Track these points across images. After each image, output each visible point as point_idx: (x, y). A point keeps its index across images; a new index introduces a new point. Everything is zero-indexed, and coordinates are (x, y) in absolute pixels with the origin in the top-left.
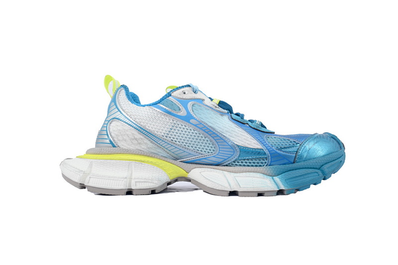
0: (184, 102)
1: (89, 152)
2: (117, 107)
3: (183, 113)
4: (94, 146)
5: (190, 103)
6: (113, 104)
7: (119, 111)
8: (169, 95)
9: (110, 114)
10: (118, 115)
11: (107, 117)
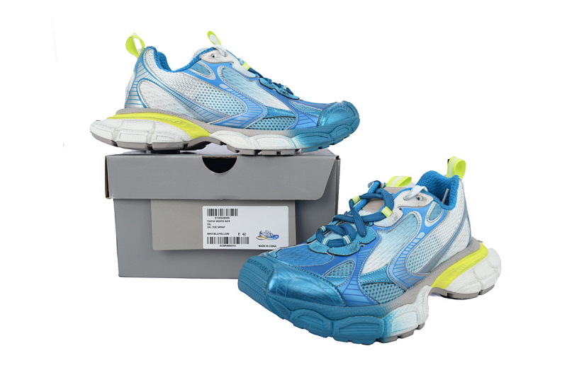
0: (214, 66)
1: (120, 112)
2: (145, 68)
3: (213, 77)
4: (123, 108)
5: (219, 68)
6: (141, 64)
7: (148, 71)
8: (197, 59)
9: (138, 75)
10: (147, 75)
11: (136, 78)
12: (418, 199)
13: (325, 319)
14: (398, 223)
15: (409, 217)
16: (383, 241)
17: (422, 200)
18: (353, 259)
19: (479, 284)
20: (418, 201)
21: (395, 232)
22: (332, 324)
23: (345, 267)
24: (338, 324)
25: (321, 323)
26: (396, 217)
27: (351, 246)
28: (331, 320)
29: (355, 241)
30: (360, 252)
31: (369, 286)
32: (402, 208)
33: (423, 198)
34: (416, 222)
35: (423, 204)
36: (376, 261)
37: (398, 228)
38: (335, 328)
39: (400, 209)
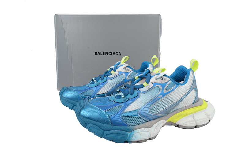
12: (162, 79)
13: (101, 130)
14: (150, 90)
15: (156, 87)
16: (140, 98)
17: (164, 80)
18: (123, 105)
19: (195, 123)
20: (162, 80)
21: (147, 94)
22: (104, 132)
23: (117, 108)
24: (106, 132)
25: (98, 131)
26: (149, 87)
27: (124, 99)
28: (103, 130)
29: (127, 97)
30: (127, 102)
31: (126, 117)
32: (154, 83)
33: (164, 79)
34: (159, 90)
35: (164, 82)
36: (134, 106)
37: (149, 92)
38: (104, 134)
39: (153, 84)
